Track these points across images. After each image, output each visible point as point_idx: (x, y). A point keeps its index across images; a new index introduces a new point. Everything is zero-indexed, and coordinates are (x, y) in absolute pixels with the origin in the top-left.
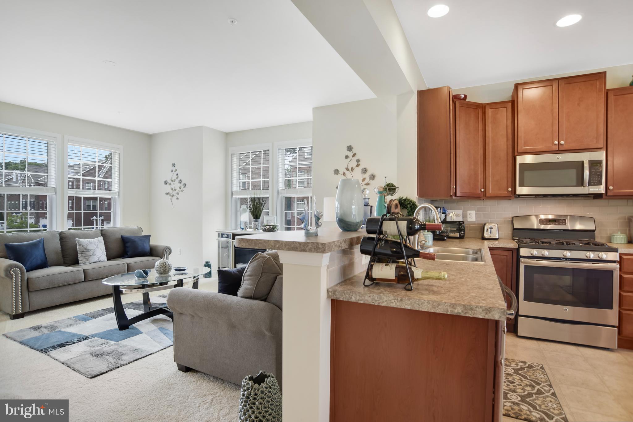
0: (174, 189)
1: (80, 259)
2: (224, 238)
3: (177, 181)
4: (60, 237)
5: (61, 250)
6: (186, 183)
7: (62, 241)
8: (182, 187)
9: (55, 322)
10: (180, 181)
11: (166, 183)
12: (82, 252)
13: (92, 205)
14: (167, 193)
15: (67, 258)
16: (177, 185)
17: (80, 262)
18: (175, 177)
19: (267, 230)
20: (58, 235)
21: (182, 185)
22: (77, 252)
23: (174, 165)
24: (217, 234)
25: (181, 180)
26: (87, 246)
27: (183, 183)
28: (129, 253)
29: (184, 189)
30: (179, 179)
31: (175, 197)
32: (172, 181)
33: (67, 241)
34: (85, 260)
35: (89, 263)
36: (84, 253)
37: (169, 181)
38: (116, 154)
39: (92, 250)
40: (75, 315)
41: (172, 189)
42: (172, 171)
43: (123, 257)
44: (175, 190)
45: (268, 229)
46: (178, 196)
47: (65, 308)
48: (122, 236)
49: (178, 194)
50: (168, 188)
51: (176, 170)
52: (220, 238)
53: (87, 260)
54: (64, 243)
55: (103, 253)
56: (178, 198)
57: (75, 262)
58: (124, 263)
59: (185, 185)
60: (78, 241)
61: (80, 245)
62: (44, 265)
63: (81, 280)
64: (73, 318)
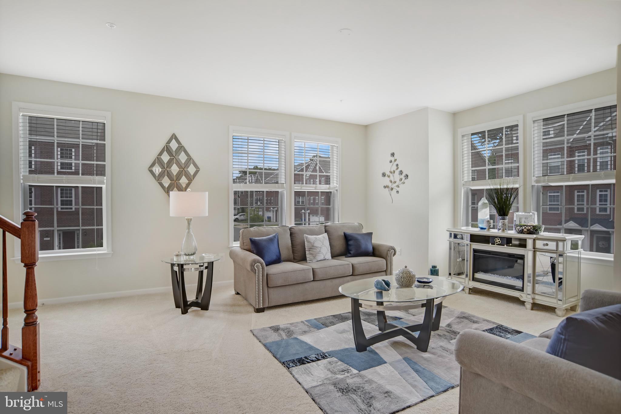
0: (393, 182)
1: (307, 256)
2: (458, 239)
3: (397, 172)
4: (290, 232)
5: (291, 245)
6: (408, 174)
7: (292, 236)
8: (403, 178)
9: (290, 324)
10: (401, 173)
11: (384, 175)
12: (310, 249)
13: (301, 200)
14: (386, 185)
15: (297, 254)
16: (397, 177)
17: (307, 259)
18: (394, 168)
19: (525, 232)
20: (289, 230)
21: (403, 176)
22: (305, 249)
23: (393, 155)
24: (448, 233)
25: (401, 171)
26: (314, 243)
27: (404, 174)
28: (352, 252)
29: (406, 181)
30: (399, 170)
31: (394, 191)
32: (391, 172)
33: (295, 237)
34: (312, 258)
35: (316, 261)
36: (311, 250)
37: (388, 173)
38: (335, 147)
39: (319, 247)
40: (308, 319)
41: (391, 182)
42: (391, 162)
43: (346, 256)
44: (395, 182)
45: (528, 230)
46: (398, 189)
47: (297, 307)
48: (344, 233)
49: (398, 186)
50: (386, 181)
51: (395, 160)
52: (452, 239)
53: (314, 257)
54: (294, 238)
55: (328, 250)
56: (398, 192)
57: (303, 259)
58: (349, 263)
59: (407, 176)
60: (307, 238)
61: (308, 242)
62: (278, 261)
63: (311, 279)
64: (305, 322)
